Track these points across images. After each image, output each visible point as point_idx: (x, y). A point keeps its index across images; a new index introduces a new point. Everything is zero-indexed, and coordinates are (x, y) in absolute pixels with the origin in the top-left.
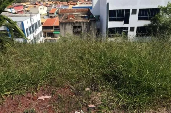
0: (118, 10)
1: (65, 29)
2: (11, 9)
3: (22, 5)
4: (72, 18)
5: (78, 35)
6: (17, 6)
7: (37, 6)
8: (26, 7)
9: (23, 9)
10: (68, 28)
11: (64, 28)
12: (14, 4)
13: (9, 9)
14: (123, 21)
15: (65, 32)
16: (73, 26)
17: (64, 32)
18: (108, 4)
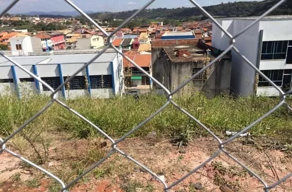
0: (276, 42)
1: (180, 72)
2: (46, 40)
3: (62, 34)
4: (186, 54)
5: (200, 83)
6: (55, 36)
7: (87, 35)
8: (68, 37)
9: (64, 41)
10: (185, 72)
11: (177, 72)
12: (51, 33)
13: (44, 40)
14: (285, 60)
15: (179, 77)
16: (194, 67)
17: (177, 77)
18: (261, 32)
